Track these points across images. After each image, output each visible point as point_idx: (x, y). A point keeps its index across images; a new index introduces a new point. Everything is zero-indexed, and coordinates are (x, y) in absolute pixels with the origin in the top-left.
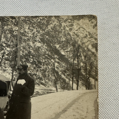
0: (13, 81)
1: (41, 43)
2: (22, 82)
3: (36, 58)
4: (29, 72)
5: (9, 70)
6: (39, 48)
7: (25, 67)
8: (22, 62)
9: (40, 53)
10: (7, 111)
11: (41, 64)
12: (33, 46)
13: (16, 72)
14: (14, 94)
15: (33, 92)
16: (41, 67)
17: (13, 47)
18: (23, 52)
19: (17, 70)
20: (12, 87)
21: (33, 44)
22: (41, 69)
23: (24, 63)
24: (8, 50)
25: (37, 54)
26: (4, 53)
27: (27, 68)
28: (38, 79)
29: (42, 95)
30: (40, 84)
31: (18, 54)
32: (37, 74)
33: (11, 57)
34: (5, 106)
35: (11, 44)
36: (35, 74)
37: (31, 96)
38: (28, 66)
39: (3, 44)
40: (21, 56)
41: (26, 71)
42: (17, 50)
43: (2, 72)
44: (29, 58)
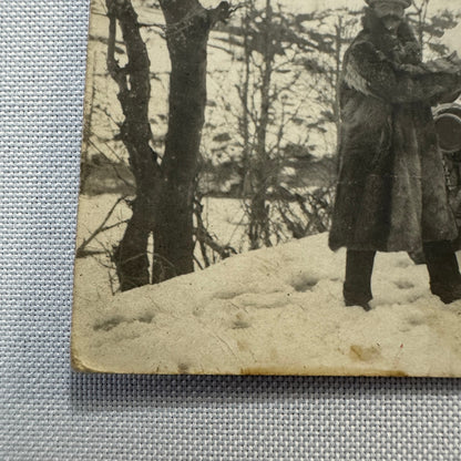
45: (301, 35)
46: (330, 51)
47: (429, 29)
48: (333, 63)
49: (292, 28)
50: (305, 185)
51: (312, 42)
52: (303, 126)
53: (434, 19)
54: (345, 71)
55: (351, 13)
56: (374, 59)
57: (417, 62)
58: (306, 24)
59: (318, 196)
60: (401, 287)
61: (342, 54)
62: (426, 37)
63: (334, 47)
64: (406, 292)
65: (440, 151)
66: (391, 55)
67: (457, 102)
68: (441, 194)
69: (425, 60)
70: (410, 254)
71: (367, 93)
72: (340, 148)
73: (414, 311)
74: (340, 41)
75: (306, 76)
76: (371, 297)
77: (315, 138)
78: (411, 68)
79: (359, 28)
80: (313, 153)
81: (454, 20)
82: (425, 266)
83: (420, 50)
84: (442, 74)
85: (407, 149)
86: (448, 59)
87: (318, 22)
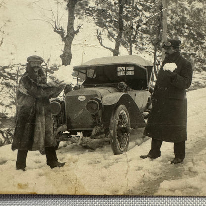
0: (156, 66)
1: (203, 4)
2: (171, 67)
3: (195, 28)
4: (182, 51)
5: (150, 48)
6: (199, 11)
7: (176, 44)
8: (171, 36)
9: (201, 20)
10: (148, 112)
11: (203, 38)
12: (190, 8)
13: (161, 51)
14: (159, 86)
15: (190, 83)
16: (202, 43)
17: (156, 11)
18: (172, 18)
19: (163, 48)
20: (154, 75)
21: (189, 5)
22: (203, 45)
23: (174, 37)
24: (146, 16)
25: (197, 22)
26: (140, 21)
27: (179, 45)
28: (198, 61)
29: (204, 87)
30: (202, 70)
31: (163, 22)
32: (195, 55)
33: (151, 27)
34: (145, 105)
35: (151, 6)
36: (192, 54)
37: (187, 90)
38: (180, 41)
39: (138, 6)
40: (169, 25)
41: (177, 49)
42: (162, 15)
43: (138, 51)
44: (183, 29)
45: (4, 74)
46: (14, 79)
47: (49, 71)
48: (15, 84)
49: (1, 71)
50: (4, 127)
51: (8, 76)
52: (4, 106)
53: (51, 67)
54: (19, 86)
55: (22, 66)
56: (30, 82)
57: (45, 83)
58: (6, 70)
59: (9, 131)
60: (36, 163)
61: (19, 80)
62: (48, 74)
63: (16, 78)
64: (38, 165)
65: (52, 115)
66: (36, 80)
67: (58, 97)
68: (52, 130)
69: (47, 82)
70: (40, 151)
71: (27, 94)
72: (17, 114)
73: (41, 171)
74: (18, 76)
75: (6, 88)
76: (26, 167)
77: (8, 110)
78: (42, 85)
79: (25, 71)
80: (7, 116)
81: (58, 68)
82: (45, 155)
83: (46, 79)
84: (53, 87)
85: (40, 114)
86: (56, 82)
87: (11, 69)
